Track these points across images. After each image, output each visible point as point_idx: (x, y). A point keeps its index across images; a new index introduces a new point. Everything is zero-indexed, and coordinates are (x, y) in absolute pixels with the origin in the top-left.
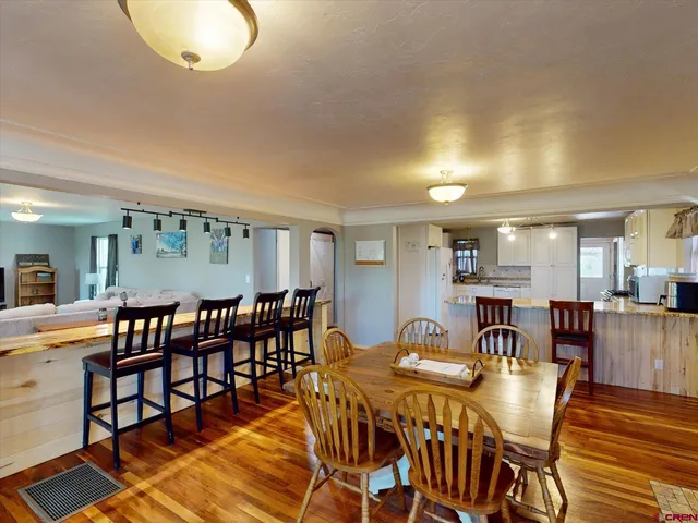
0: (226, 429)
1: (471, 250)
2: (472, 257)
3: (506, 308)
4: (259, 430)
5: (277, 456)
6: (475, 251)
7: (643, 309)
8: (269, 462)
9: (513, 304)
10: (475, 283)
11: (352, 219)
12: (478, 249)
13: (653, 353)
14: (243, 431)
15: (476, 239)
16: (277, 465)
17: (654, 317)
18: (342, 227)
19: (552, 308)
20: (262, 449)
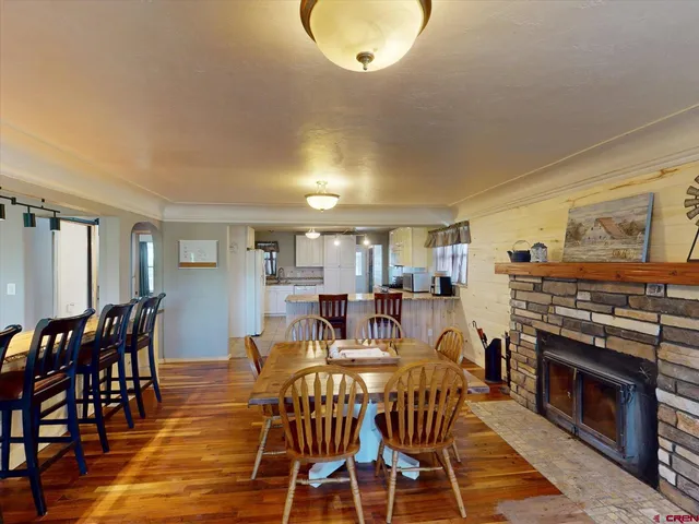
0: (87, 496)
1: (271, 252)
2: (271, 259)
3: (343, 302)
4: (140, 479)
5: (195, 495)
6: (274, 254)
7: (416, 296)
8: (191, 504)
9: (349, 298)
10: (277, 284)
11: (173, 214)
12: (278, 252)
13: (427, 326)
14: (117, 490)
15: (276, 242)
16: (201, 502)
17: (428, 300)
18: (161, 222)
19: (376, 299)
20: (167, 496)
